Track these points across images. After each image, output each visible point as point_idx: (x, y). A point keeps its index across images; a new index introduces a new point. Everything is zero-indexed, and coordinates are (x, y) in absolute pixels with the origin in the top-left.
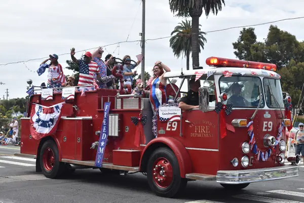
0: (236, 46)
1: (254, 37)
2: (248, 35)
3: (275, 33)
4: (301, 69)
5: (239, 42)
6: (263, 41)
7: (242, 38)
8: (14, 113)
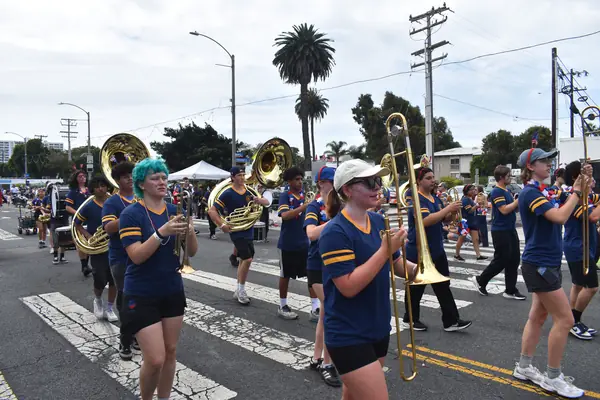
0: (354, 111)
1: (371, 103)
2: (366, 101)
3: (390, 98)
4: (415, 132)
5: (358, 108)
6: (380, 107)
7: (360, 104)
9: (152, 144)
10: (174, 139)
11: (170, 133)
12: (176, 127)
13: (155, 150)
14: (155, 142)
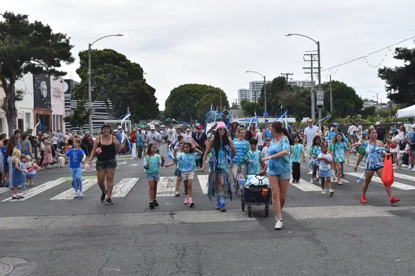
14: (385, 68)
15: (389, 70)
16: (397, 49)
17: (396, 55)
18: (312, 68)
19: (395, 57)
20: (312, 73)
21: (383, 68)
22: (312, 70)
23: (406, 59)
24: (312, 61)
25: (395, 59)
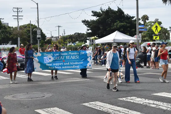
8: (68, 43)
9: (83, 22)
10: (98, 18)
11: (95, 14)
12: (99, 11)
13: (86, 25)
14: (85, 20)
15: (88, 21)
16: (92, 12)
17: (93, 14)
18: (18, 16)
19: (92, 15)
20: (18, 19)
21: (84, 20)
22: (18, 17)
23: (97, 17)
24: (18, 12)
25: (92, 16)
